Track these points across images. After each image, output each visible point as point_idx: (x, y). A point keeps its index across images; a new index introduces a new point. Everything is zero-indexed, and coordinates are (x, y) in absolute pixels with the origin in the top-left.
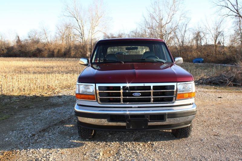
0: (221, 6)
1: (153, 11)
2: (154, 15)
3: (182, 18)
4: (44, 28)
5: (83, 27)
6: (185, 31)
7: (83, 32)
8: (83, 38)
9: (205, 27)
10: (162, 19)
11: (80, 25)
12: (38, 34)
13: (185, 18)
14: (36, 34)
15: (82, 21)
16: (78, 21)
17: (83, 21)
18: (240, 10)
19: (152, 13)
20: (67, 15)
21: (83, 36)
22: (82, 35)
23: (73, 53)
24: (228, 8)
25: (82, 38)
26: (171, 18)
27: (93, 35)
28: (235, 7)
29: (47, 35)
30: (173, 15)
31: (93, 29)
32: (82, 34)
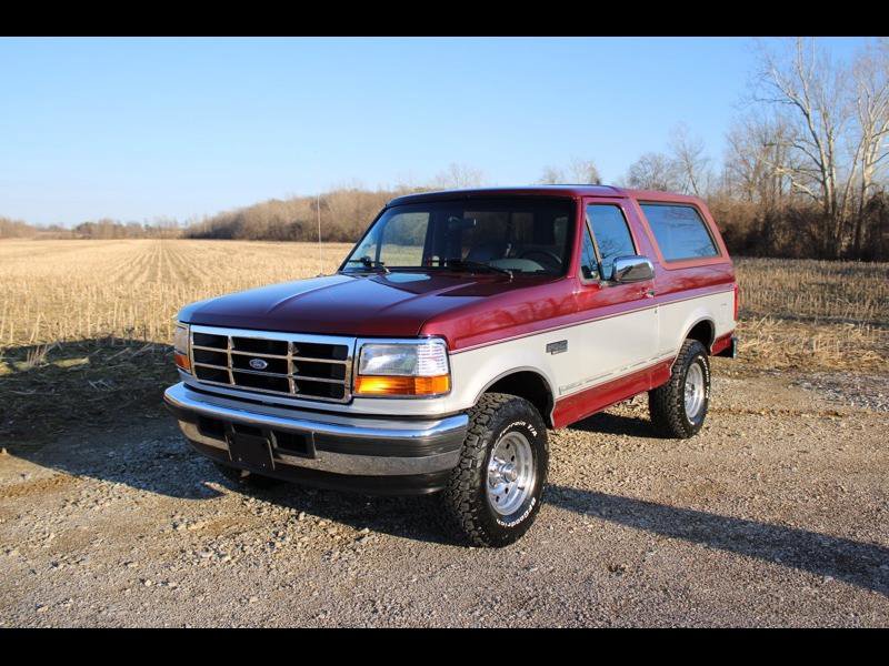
4: (688, 147)
5: (829, 138)
7: (830, 157)
8: (828, 182)
11: (817, 133)
12: (665, 171)
14: (658, 170)
15: (825, 115)
16: (808, 116)
17: (831, 115)
20: (768, 97)
21: (827, 173)
22: (823, 170)
23: (781, 239)
25: (824, 183)
27: (870, 170)
29: (695, 173)
31: (871, 147)
32: (822, 166)
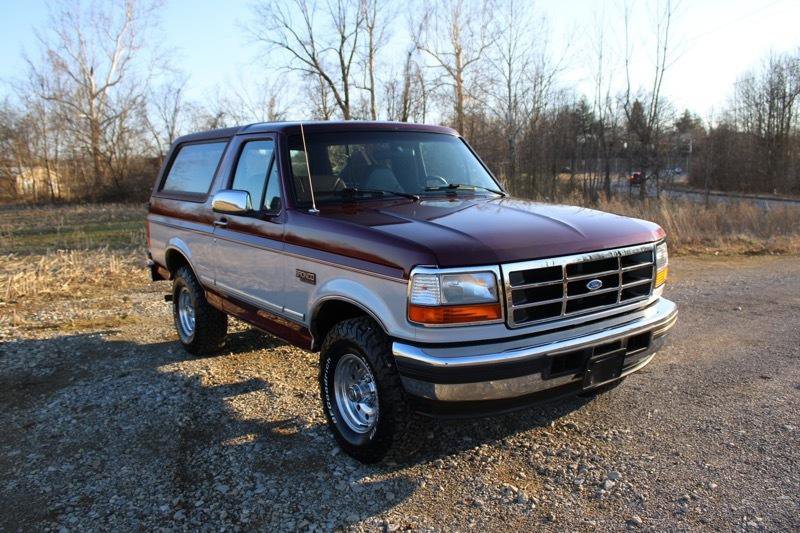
0: (270, 41)
1: (58, 43)
2: (64, 55)
3: (156, 70)
6: (176, 111)
9: (238, 100)
10: (92, 72)
13: (166, 72)
18: (321, 56)
19: (54, 48)
24: (287, 47)
26: (121, 69)
28: (307, 47)
30: (128, 58)
